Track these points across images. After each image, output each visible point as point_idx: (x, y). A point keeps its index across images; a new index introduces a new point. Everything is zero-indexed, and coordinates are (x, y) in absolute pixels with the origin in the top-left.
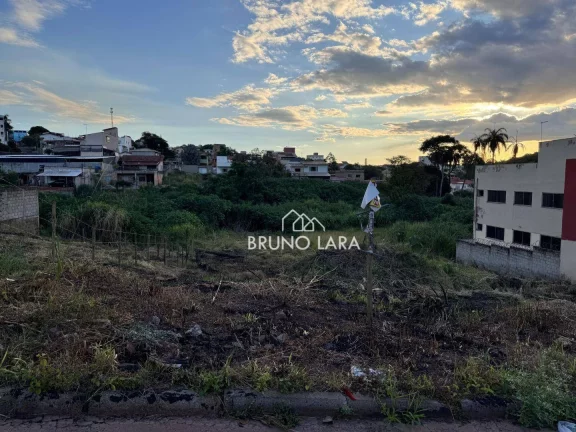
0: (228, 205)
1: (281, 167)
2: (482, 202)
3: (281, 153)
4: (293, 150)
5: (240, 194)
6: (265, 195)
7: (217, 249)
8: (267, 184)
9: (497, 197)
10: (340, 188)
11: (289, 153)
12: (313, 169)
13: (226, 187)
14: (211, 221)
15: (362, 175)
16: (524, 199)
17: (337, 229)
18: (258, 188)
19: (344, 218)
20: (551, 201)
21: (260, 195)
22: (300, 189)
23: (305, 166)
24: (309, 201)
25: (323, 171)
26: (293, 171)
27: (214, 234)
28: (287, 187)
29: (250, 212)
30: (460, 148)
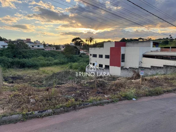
0: (10, 60)
1: (27, 46)
2: (91, 57)
3: (25, 40)
4: (30, 39)
5: (13, 55)
6: (23, 55)
7: (11, 76)
8: (23, 52)
9: (95, 56)
10: (49, 53)
11: (29, 41)
12: (38, 46)
13: (7, 53)
14: (5, 66)
15: (55, 48)
16: (101, 56)
17: (51, 66)
18: (20, 53)
19: (52, 63)
20: (107, 57)
21: (21, 56)
22: (35, 53)
23: (35, 45)
24: (39, 57)
25: (42, 47)
26: (31, 47)
27: (7, 71)
28: (31, 53)
29: (19, 62)
30: (82, 41)
